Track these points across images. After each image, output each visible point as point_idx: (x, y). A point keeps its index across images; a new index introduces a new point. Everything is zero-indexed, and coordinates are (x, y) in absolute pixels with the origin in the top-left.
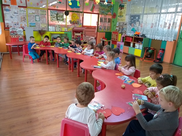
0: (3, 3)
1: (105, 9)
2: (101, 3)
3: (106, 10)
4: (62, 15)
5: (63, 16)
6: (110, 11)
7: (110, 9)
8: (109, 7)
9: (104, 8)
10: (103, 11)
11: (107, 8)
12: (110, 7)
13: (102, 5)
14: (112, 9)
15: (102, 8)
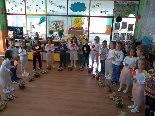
0: (7, 12)
1: (124, 9)
2: (117, 2)
3: (126, 12)
6: (133, 12)
7: (133, 9)
8: (130, 7)
9: (122, 8)
10: (119, 13)
11: (127, 8)
12: (132, 7)
13: (118, 4)
14: (136, 9)
15: (119, 8)
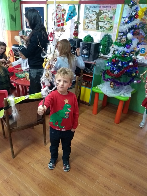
4: (110, 15)
5: (111, 18)
